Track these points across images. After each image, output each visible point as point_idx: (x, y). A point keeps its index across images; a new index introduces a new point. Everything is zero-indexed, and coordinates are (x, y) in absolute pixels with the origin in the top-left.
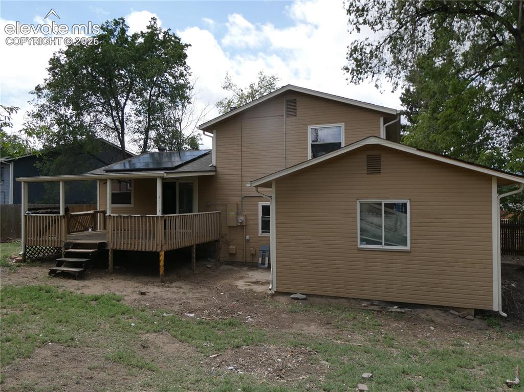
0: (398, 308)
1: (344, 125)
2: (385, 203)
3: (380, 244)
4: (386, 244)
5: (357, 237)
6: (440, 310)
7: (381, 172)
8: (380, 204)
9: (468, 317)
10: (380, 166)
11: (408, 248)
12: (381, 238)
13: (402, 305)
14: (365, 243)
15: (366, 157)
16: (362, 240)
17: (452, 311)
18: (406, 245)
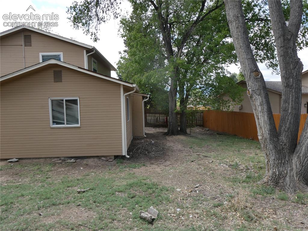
0: (74, 160)
1: (62, 54)
2: (65, 100)
3: (64, 124)
4: (67, 124)
5: (49, 121)
6: (97, 158)
7: (62, 81)
8: (63, 100)
9: (109, 160)
10: (61, 77)
11: (79, 125)
12: (64, 120)
13: (76, 158)
14: (55, 124)
15: (53, 71)
16: (54, 122)
17: (103, 158)
18: (78, 123)
